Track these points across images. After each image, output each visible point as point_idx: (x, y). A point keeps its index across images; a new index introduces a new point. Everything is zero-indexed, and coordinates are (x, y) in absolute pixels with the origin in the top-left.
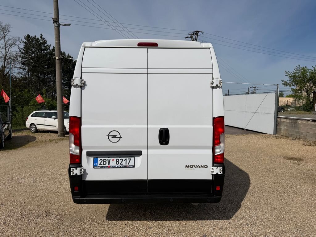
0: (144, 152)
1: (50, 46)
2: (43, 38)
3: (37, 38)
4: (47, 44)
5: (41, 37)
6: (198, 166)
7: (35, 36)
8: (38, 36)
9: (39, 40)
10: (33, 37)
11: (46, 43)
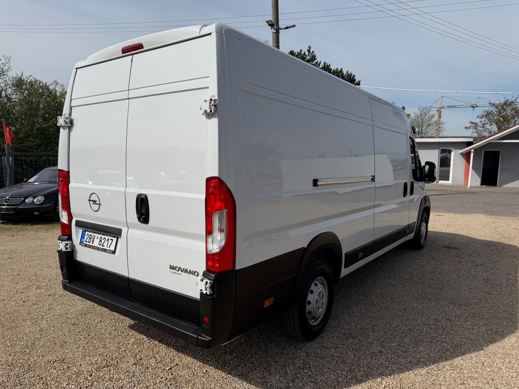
0: (124, 230)
1: (320, 63)
2: (311, 52)
3: (303, 53)
4: (316, 61)
5: (309, 51)
6: (186, 271)
7: (301, 51)
8: (305, 50)
9: (306, 56)
10: (298, 53)
11: (315, 59)
